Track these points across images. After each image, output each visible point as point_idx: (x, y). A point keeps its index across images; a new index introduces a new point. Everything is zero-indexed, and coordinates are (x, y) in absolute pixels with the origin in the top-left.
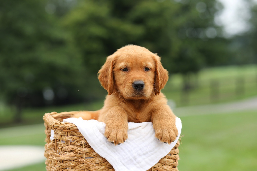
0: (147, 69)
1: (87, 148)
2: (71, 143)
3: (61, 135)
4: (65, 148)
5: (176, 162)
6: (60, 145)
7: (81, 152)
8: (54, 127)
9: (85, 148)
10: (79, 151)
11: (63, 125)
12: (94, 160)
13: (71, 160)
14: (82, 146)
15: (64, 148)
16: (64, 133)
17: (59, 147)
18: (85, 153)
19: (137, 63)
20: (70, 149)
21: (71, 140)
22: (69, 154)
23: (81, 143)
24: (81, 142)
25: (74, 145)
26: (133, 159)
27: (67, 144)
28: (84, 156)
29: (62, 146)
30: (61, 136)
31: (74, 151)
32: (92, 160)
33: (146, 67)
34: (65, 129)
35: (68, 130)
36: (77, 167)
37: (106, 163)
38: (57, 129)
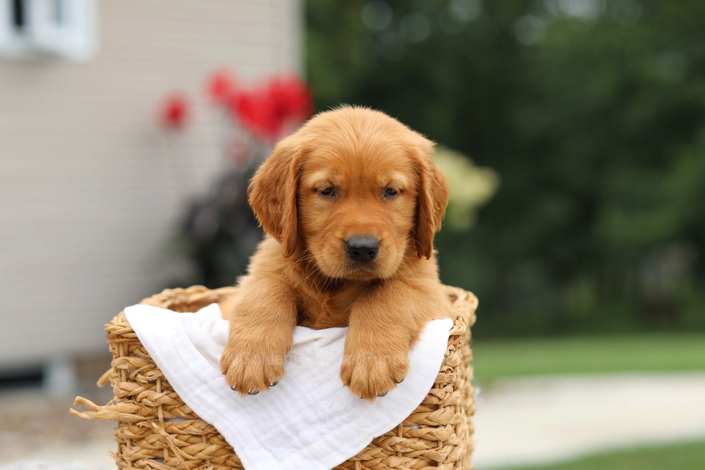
0: (390, 192)
1: (165, 392)
2: (127, 375)
7: (150, 402)
9: (162, 391)
10: (145, 400)
12: (187, 425)
13: (126, 423)
14: (154, 387)
18: (162, 406)
19: (361, 178)
20: (123, 392)
21: (126, 367)
22: (120, 405)
23: (150, 379)
24: (150, 373)
25: (133, 381)
28: (160, 415)
31: (133, 397)
32: (181, 427)
33: (390, 186)
35: (118, 337)
36: (144, 443)
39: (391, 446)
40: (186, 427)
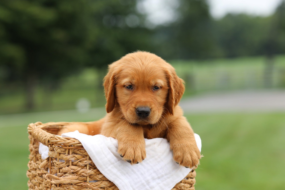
1: (92, 170)
2: (72, 162)
3: (60, 152)
4: (66, 169)
5: (193, 187)
6: (57, 165)
7: (85, 174)
8: (49, 142)
9: (90, 169)
10: (83, 173)
11: (64, 140)
12: (99, 184)
13: (72, 184)
14: (85, 167)
15: (64, 169)
16: (63, 150)
17: (57, 167)
18: (89, 176)
20: (72, 171)
21: (73, 159)
22: (71, 176)
23: (86, 164)
25: (76, 165)
26: (145, 184)
27: (67, 164)
28: (88, 179)
29: (61, 166)
30: (60, 154)
31: (76, 173)
32: (97, 184)
33: (156, 85)
34: (66, 146)
35: (69, 146)
37: (113, 187)
38: (53, 144)
39: (179, 187)
40: (99, 185)
